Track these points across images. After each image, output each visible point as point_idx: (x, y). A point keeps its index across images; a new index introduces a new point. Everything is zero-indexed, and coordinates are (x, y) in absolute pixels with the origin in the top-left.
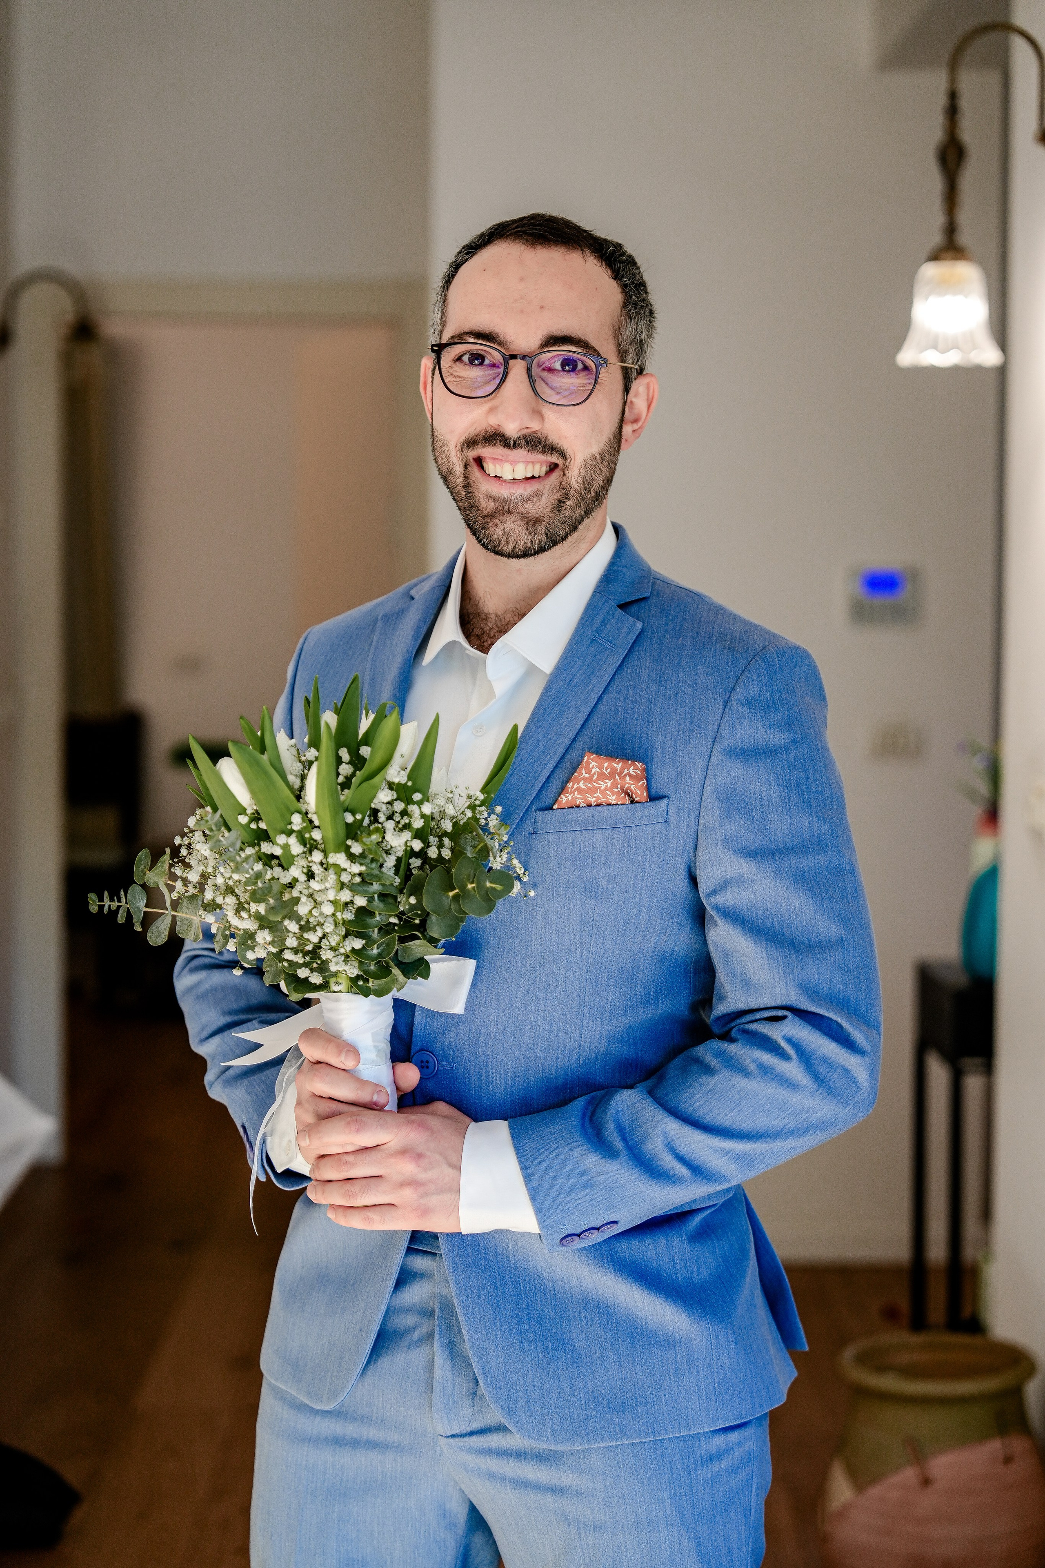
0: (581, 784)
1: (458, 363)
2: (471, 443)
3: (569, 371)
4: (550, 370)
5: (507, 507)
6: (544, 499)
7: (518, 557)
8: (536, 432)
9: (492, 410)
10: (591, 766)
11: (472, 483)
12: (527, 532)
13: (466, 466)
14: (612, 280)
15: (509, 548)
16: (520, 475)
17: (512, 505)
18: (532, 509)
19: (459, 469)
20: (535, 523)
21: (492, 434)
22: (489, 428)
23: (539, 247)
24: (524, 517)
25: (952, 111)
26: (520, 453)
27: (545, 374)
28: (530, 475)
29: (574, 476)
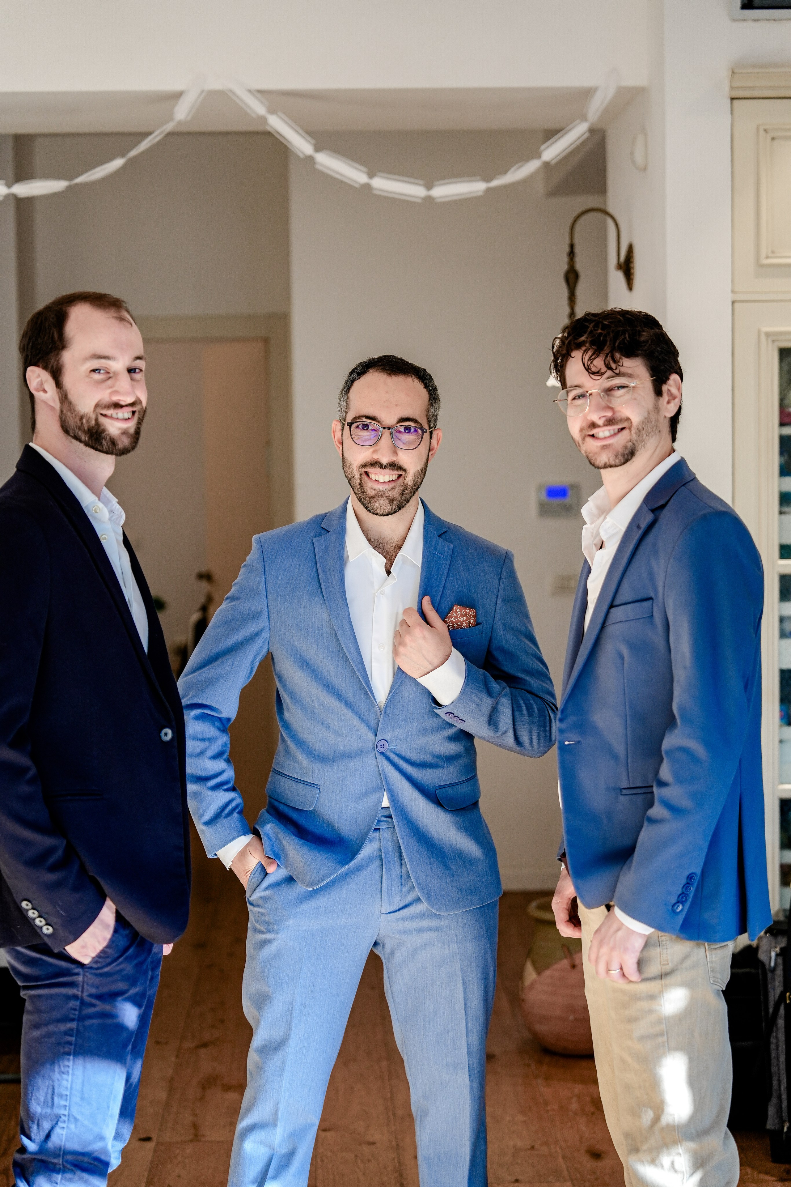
0: (453, 619)
1: (357, 429)
2: (364, 466)
3: (407, 432)
4: (400, 432)
5: (380, 493)
6: (397, 490)
7: (384, 515)
8: (394, 461)
9: (375, 452)
10: (457, 611)
11: (363, 482)
12: (389, 505)
13: (360, 475)
14: (424, 389)
15: (380, 512)
16: (387, 480)
17: (383, 492)
18: (392, 494)
19: (357, 476)
20: (393, 501)
21: (374, 462)
22: (373, 460)
23: (393, 376)
24: (388, 498)
25: (572, 254)
26: (387, 471)
27: (398, 434)
28: (391, 480)
29: (409, 480)
